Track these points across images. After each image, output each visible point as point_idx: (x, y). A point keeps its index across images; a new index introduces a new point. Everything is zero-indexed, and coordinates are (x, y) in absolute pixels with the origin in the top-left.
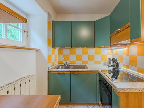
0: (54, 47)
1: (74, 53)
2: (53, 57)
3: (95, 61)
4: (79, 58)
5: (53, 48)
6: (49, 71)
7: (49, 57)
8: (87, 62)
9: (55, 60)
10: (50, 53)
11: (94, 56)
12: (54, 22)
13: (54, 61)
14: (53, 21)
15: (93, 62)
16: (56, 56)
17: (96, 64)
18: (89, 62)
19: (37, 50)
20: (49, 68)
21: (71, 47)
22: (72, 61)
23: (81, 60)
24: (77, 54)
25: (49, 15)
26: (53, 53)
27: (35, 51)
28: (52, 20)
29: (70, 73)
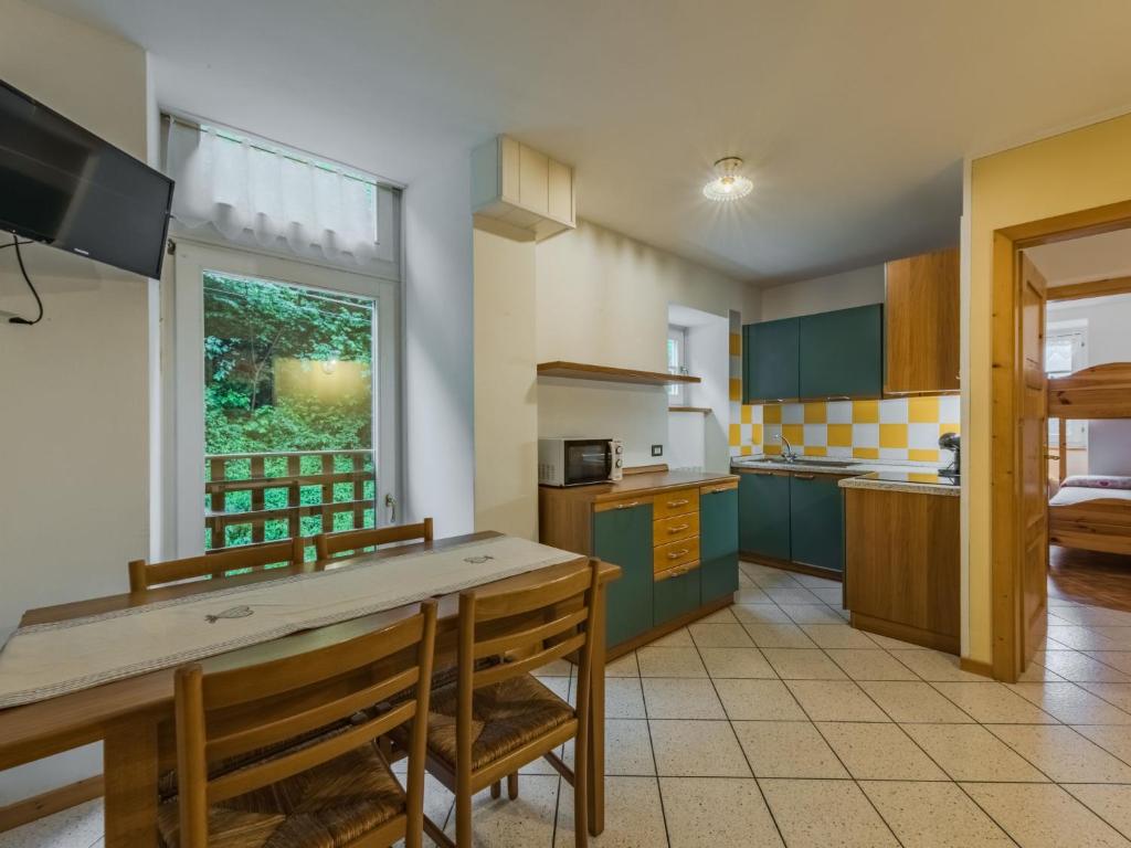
0: (746, 401)
1: (822, 419)
2: (746, 433)
3: (910, 447)
4: (840, 435)
5: (744, 403)
6: (734, 465)
7: (734, 428)
8: (873, 454)
9: (754, 441)
10: (738, 420)
11: (904, 427)
12: (746, 328)
13: (750, 444)
14: (744, 327)
15: (903, 453)
16: (755, 427)
17: (911, 463)
18: (884, 453)
19: (707, 412)
20: (734, 460)
21: (797, 400)
22: (811, 445)
23: (847, 442)
24: (830, 420)
25: (734, 316)
26: (747, 419)
27: (702, 414)
28: (742, 323)
29: (787, 474)
